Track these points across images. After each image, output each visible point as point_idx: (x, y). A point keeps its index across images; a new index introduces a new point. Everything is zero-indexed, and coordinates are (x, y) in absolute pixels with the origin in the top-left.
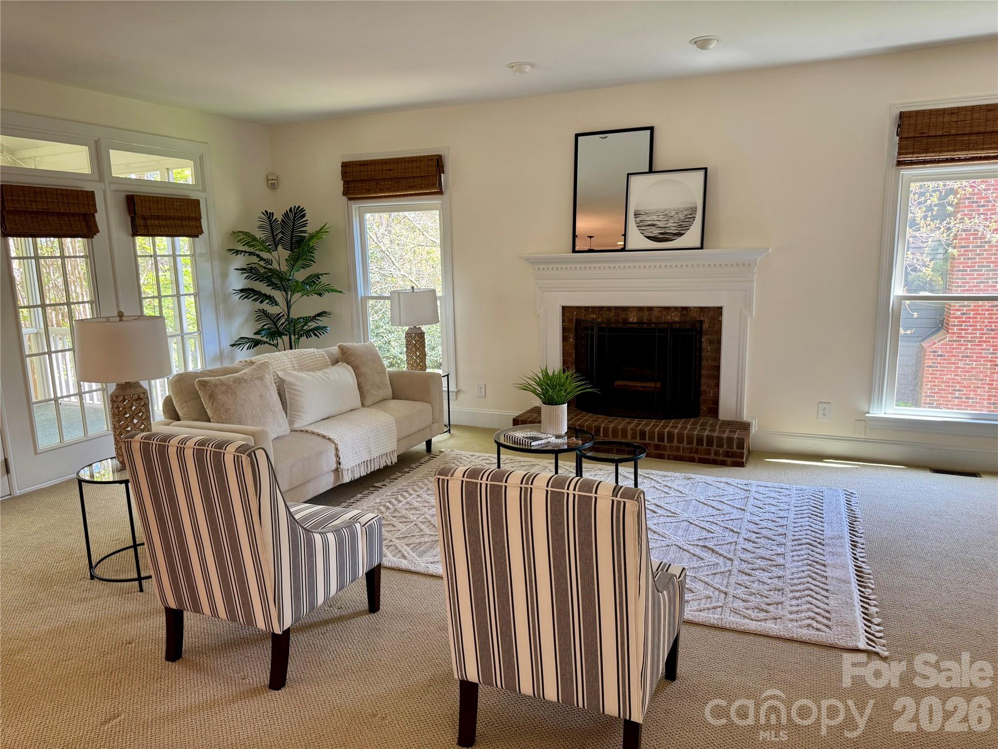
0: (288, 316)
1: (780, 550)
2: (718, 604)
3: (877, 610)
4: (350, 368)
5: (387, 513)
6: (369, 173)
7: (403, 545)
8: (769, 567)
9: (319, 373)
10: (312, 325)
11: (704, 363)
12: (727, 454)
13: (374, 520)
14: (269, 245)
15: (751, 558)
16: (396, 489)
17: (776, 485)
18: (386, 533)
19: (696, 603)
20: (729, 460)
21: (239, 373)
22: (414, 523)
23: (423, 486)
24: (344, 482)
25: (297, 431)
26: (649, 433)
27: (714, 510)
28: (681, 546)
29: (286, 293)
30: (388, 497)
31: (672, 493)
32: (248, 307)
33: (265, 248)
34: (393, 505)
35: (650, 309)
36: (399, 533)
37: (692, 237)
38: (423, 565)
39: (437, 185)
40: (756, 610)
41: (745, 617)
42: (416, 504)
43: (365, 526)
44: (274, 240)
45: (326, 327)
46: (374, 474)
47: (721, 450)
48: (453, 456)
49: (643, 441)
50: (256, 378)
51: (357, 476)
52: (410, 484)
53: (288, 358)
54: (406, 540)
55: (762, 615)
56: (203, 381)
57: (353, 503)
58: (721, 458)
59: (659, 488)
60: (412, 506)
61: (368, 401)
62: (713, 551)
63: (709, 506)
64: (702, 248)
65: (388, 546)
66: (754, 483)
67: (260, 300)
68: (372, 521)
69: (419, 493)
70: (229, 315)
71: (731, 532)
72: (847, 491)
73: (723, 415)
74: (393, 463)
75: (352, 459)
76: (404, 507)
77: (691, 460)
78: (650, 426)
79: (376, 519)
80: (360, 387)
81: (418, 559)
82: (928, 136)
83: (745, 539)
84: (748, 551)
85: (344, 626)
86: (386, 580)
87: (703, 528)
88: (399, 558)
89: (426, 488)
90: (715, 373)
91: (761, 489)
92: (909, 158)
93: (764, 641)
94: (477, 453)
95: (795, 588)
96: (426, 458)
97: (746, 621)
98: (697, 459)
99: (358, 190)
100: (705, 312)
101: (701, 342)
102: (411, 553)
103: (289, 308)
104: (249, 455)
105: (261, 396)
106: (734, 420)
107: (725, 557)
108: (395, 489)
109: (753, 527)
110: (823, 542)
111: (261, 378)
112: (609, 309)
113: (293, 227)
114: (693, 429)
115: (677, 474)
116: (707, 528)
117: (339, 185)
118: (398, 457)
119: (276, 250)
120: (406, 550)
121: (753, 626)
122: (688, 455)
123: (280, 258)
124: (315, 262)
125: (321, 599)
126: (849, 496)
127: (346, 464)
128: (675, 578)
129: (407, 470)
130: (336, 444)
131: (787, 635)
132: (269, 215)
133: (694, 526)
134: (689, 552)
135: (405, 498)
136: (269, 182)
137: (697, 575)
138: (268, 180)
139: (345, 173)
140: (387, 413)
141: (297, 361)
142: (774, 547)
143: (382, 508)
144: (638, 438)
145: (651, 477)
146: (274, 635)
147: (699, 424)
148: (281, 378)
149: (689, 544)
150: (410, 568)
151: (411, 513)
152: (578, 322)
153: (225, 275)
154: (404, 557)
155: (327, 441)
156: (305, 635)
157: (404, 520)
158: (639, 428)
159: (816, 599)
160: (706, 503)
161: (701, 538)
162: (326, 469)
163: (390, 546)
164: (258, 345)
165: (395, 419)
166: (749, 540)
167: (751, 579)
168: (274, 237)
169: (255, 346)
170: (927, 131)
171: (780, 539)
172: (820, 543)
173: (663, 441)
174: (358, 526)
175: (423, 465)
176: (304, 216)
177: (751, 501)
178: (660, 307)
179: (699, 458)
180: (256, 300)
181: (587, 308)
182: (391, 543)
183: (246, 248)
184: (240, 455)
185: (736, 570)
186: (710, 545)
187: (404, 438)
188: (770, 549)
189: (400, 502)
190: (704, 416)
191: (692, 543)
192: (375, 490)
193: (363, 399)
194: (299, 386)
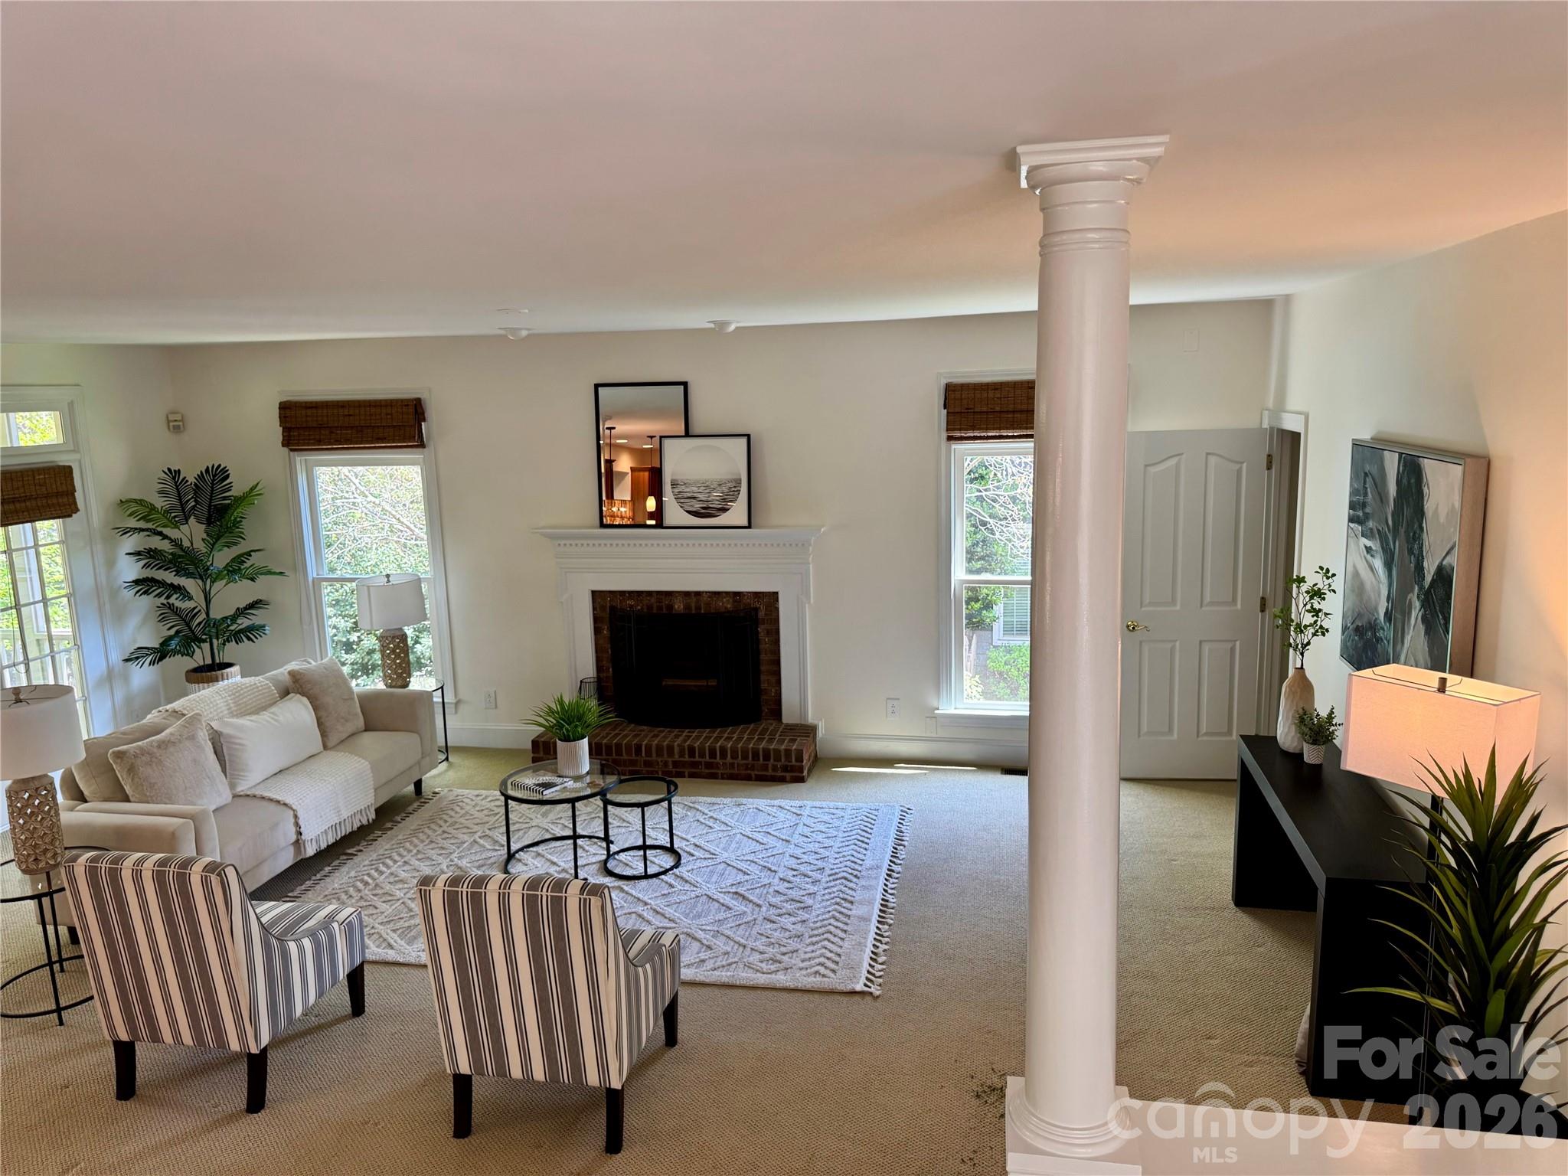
0: (208, 614)
1: (812, 889)
2: (734, 960)
3: (886, 947)
4: (305, 700)
5: (366, 891)
6: (320, 419)
7: (389, 931)
8: (796, 911)
9: (265, 716)
10: (244, 623)
11: (763, 657)
12: (785, 769)
13: (353, 916)
14: (175, 517)
15: (781, 902)
16: (376, 854)
17: (832, 805)
18: (366, 918)
19: (712, 961)
20: (788, 775)
21: (163, 734)
22: (401, 901)
23: (412, 848)
24: (308, 856)
25: (240, 796)
26: (699, 749)
27: (758, 844)
28: (710, 895)
29: (203, 581)
30: (366, 868)
31: (717, 826)
32: (146, 604)
33: (171, 521)
34: (374, 879)
35: (698, 594)
36: (383, 917)
37: (737, 513)
38: (413, 954)
39: (417, 438)
40: (771, 962)
41: (757, 971)
42: (403, 875)
43: (344, 924)
44: (183, 510)
45: (264, 626)
46: (344, 838)
47: (779, 765)
48: (451, 798)
49: (692, 759)
50: (186, 738)
51: (323, 846)
52: (394, 847)
53: (222, 698)
54: (392, 924)
55: (773, 967)
56: (119, 752)
57: (320, 880)
58: (779, 774)
59: (703, 821)
60: (397, 879)
61: (333, 740)
62: (744, 897)
63: (753, 840)
64: (749, 527)
65: (370, 934)
66: (809, 803)
67: (166, 595)
68: (351, 918)
69: (406, 859)
70: (119, 615)
71: (769, 872)
72: (904, 807)
73: (787, 718)
74: (371, 821)
75: (316, 826)
76: (387, 880)
77: (748, 778)
78: (700, 739)
79: (355, 914)
80: (320, 724)
81: (408, 947)
82: (974, 412)
83: (781, 879)
84: (781, 893)
85: (324, 1035)
86: (371, 980)
87: (740, 870)
88: (384, 949)
89: (415, 851)
90: (775, 669)
91: (815, 812)
92: (958, 434)
93: (769, 994)
94: (484, 791)
95: (816, 932)
96: (415, 805)
97: (758, 974)
98: (753, 776)
99: (304, 440)
100: (760, 597)
101: (758, 632)
102: (399, 941)
103: (208, 601)
104: (219, 874)
105: (195, 761)
106: (798, 722)
107: (754, 903)
108: (374, 856)
109: (793, 863)
110: (859, 875)
111: (192, 738)
112: (650, 593)
113: (212, 493)
114: (749, 740)
115: (727, 801)
116: (744, 870)
117: (277, 432)
118: (376, 810)
119: (187, 523)
120: (393, 938)
121: (761, 979)
122: (744, 772)
123: (193, 533)
124: (244, 539)
125: (299, 1010)
126: (906, 811)
127: (309, 834)
128: (664, 948)
129: (389, 825)
130: (294, 810)
131: (791, 985)
132: (174, 474)
133: (731, 868)
134: (718, 902)
135: (388, 867)
136: (171, 424)
137: (721, 929)
138: (169, 422)
139: (285, 417)
140: (360, 757)
141: (234, 698)
142: (808, 886)
143: (359, 884)
144: (687, 756)
145: (697, 806)
146: (250, 1055)
147: (757, 733)
148: (216, 731)
149: (720, 892)
150: (398, 959)
151: (397, 887)
152: (613, 609)
153: (111, 563)
154: (391, 946)
155: (284, 808)
156: (280, 1051)
157: (388, 896)
158: (687, 744)
159: (833, 943)
160: (751, 836)
161: (735, 882)
162: (283, 844)
163: (373, 934)
164: (165, 657)
165: (370, 763)
166: (784, 880)
167: (775, 926)
168: (183, 506)
169: (161, 659)
170: (972, 407)
171: (816, 875)
172: (856, 876)
173: (716, 758)
174: (335, 925)
175: (411, 816)
176: (227, 477)
177: (800, 829)
178: (709, 592)
179: (756, 775)
180: (159, 595)
181: (622, 593)
182: (373, 931)
183: (142, 525)
184: (208, 874)
185: (761, 918)
186: (741, 890)
187: (383, 785)
188: (803, 888)
189: (381, 873)
190: (766, 719)
191: (723, 890)
192: (348, 859)
193: (325, 739)
194: (240, 738)
